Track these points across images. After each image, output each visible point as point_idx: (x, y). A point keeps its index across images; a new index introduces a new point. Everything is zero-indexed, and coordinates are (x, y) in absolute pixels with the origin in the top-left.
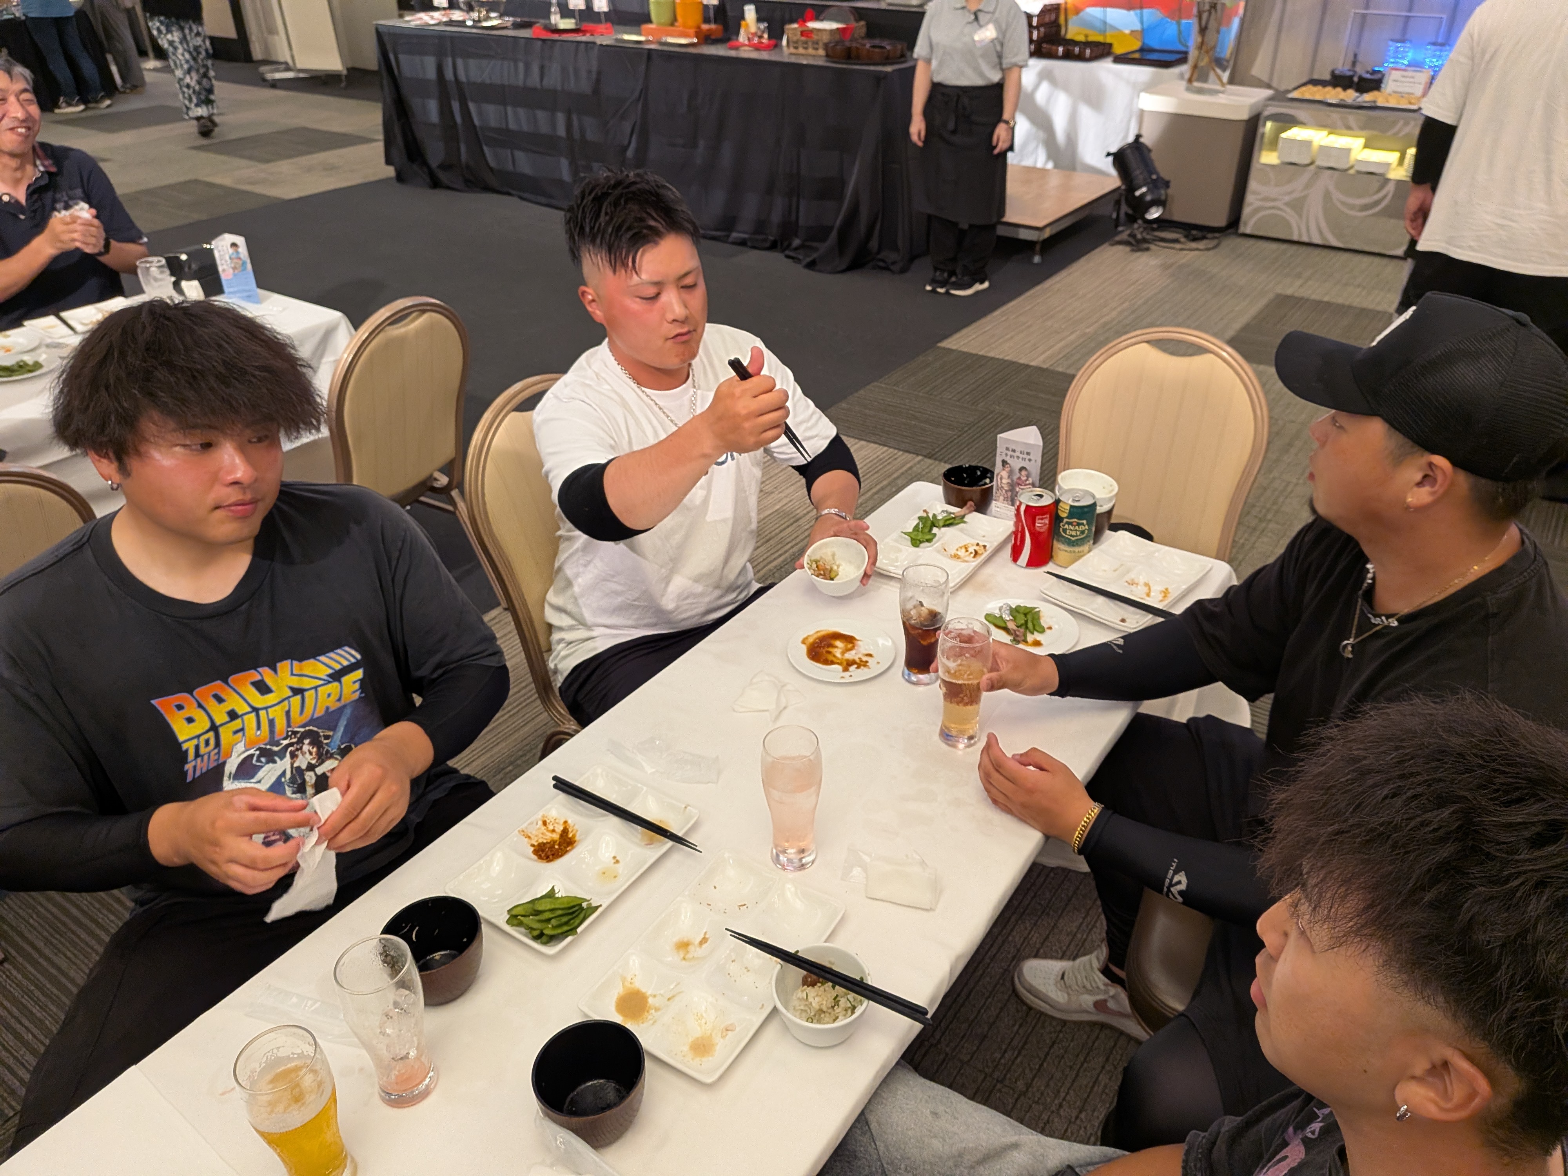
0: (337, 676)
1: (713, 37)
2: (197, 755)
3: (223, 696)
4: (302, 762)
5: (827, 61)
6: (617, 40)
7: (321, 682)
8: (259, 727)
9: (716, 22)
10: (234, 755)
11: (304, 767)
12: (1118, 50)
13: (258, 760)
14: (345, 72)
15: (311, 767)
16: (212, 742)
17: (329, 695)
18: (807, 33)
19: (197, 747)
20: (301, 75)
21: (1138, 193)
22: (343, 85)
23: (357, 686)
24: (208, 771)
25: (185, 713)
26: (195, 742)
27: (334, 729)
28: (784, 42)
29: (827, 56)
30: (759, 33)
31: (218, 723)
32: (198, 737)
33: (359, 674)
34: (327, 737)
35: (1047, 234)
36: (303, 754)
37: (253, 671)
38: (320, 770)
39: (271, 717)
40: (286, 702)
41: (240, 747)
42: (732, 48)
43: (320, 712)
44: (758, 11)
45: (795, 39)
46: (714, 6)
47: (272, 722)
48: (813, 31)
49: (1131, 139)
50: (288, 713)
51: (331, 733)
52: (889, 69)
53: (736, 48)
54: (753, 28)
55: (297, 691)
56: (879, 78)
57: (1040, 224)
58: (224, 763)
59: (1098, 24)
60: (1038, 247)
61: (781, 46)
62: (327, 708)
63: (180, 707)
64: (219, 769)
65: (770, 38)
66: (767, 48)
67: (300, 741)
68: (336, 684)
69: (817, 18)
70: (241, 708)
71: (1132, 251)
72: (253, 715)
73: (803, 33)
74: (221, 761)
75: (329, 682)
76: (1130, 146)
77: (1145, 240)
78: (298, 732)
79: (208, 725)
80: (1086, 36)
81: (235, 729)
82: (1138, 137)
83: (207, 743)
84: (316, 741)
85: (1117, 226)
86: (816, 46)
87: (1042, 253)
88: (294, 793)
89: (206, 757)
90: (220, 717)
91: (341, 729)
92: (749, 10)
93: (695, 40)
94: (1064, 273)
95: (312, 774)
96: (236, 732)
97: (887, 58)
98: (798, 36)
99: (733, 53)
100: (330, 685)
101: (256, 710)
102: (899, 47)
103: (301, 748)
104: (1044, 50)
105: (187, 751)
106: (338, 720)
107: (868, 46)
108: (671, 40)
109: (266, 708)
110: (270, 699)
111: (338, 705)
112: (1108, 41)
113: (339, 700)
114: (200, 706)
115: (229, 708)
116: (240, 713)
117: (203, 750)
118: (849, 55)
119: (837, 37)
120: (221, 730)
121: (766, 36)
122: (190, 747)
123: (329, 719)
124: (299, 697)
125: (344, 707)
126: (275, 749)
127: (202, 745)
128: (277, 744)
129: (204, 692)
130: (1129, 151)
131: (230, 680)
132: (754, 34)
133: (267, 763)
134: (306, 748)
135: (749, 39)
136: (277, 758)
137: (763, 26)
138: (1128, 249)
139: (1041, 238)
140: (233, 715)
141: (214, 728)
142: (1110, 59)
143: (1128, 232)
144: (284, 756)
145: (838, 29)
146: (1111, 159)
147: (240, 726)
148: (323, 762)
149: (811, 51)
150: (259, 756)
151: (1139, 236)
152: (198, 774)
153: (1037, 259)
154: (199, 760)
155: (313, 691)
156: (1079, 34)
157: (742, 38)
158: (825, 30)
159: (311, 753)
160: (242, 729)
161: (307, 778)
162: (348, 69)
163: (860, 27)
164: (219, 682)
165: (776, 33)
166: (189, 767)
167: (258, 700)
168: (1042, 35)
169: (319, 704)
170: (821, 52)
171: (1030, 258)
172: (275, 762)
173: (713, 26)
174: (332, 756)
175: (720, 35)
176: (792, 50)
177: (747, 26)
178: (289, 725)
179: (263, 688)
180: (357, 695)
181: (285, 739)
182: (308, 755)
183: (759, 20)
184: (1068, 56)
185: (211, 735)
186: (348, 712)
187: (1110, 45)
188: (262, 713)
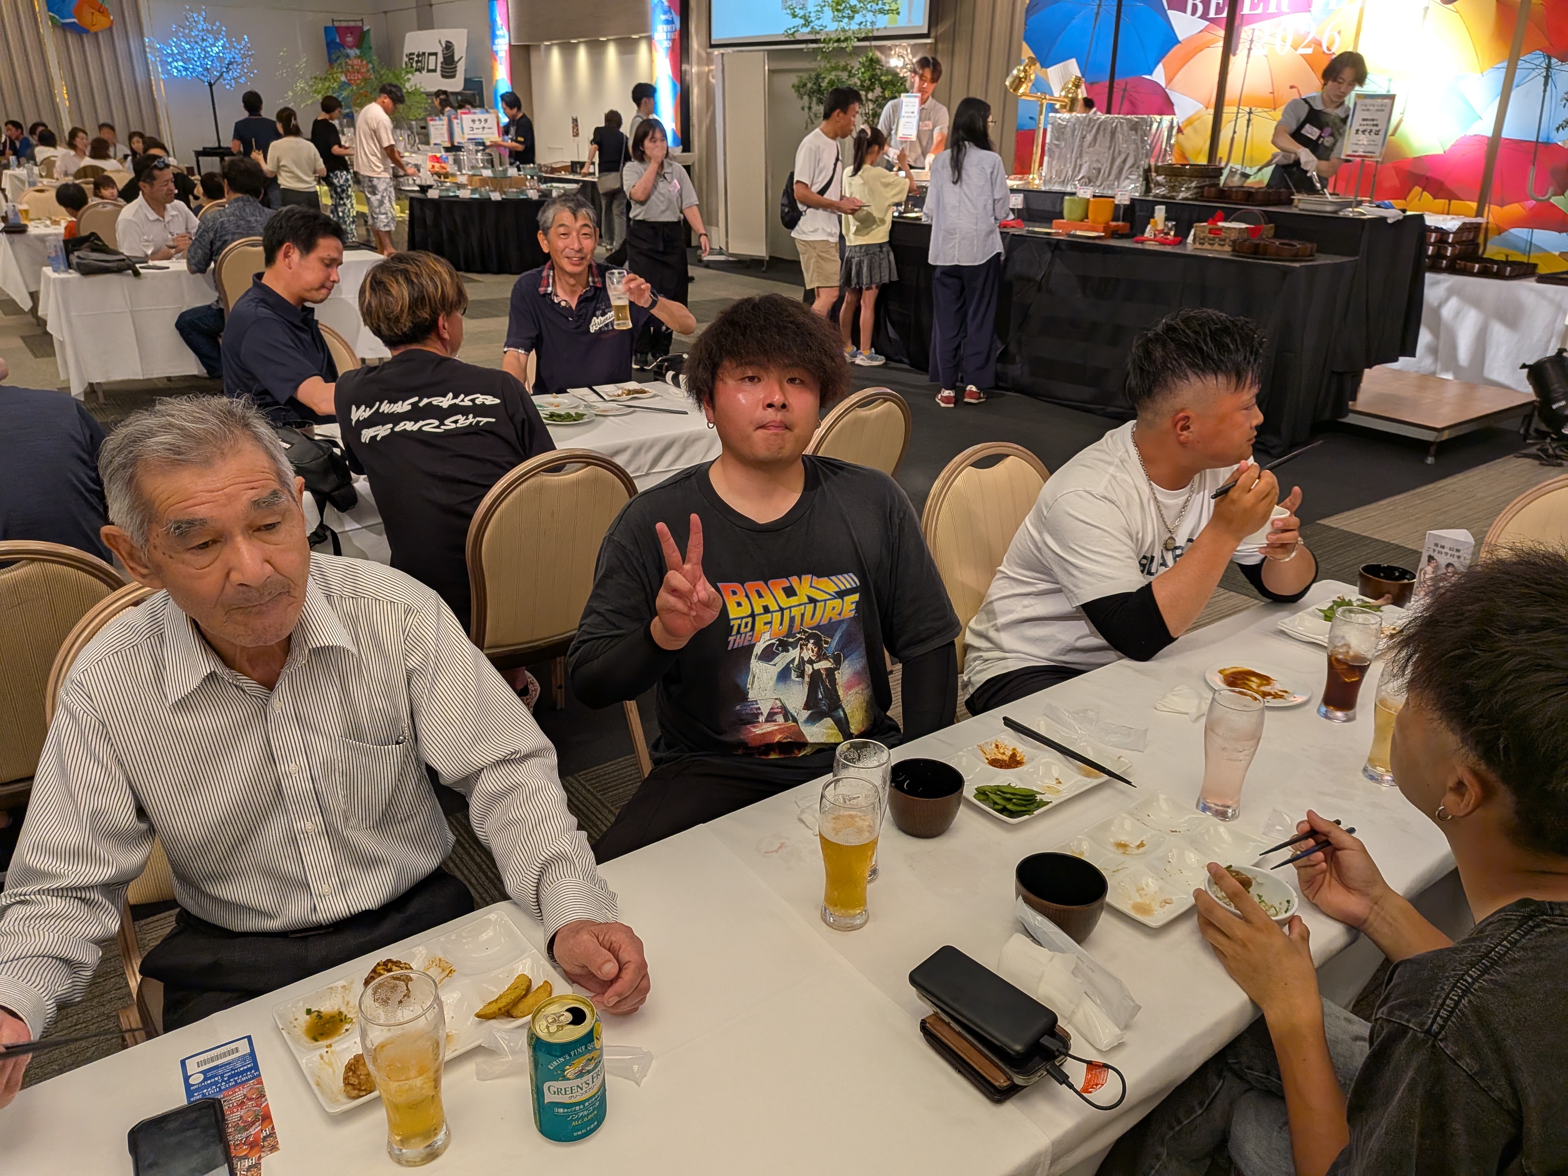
0: (841, 594)
1: (1120, 232)
2: (738, 632)
3: (763, 594)
4: (807, 654)
5: (1233, 255)
6: (1028, 231)
7: (830, 597)
8: (781, 624)
9: (1123, 221)
10: (762, 641)
11: (806, 659)
12: (1542, 270)
13: (777, 649)
14: (767, 259)
15: (811, 662)
16: (750, 625)
17: (834, 608)
18: (1216, 231)
19: (740, 626)
20: (731, 259)
21: (1555, 407)
22: (764, 269)
23: (854, 606)
24: (743, 647)
25: (736, 598)
26: (739, 621)
27: (832, 637)
28: (1190, 239)
29: (1234, 250)
30: (1166, 231)
31: (756, 613)
32: (742, 618)
33: (856, 597)
34: (827, 642)
35: (1446, 436)
36: (808, 650)
37: (785, 579)
38: (817, 666)
39: (793, 614)
40: (803, 607)
41: (767, 636)
42: (1137, 242)
43: (825, 621)
44: (1167, 211)
45: (1202, 235)
46: (1125, 205)
47: (792, 619)
48: (1221, 229)
49: (1552, 352)
50: (803, 615)
51: (829, 640)
52: (1297, 265)
53: (1142, 242)
54: (1160, 227)
55: (812, 600)
56: (1286, 273)
57: (1439, 426)
58: (754, 645)
59: (1522, 245)
60: (1433, 449)
61: (1185, 244)
62: (831, 619)
63: (734, 593)
64: (751, 647)
65: (1175, 235)
66: (1173, 243)
67: (807, 639)
68: (840, 600)
69: (1225, 220)
70: (773, 607)
71: (1542, 464)
72: (779, 613)
73: (1210, 232)
74: (752, 642)
75: (836, 598)
76: (1550, 359)
77: (1558, 457)
78: (807, 632)
79: (749, 612)
80: (1507, 256)
81: (766, 621)
82: (1561, 351)
83: (747, 624)
84: (818, 644)
85: (1525, 439)
86: (1222, 243)
87: (1436, 456)
88: (798, 677)
89: (743, 635)
90: (758, 610)
91: (837, 638)
92: (1161, 209)
93: (1103, 234)
94: (1460, 477)
95: (810, 667)
96: (766, 624)
97: (1296, 255)
98: (1206, 234)
99: (1139, 246)
100: (835, 601)
101: (782, 609)
102: (1309, 245)
103: (807, 645)
104: (1457, 266)
105: (733, 626)
106: (836, 631)
107: (1277, 243)
108: (1078, 233)
109: (790, 608)
110: (794, 601)
111: (838, 618)
112: (1532, 261)
113: (840, 614)
114: (747, 596)
115: (764, 604)
116: (771, 610)
117: (742, 630)
118: (1257, 251)
119: (1245, 236)
120: (757, 618)
121: (1172, 233)
122: (735, 623)
123: (829, 628)
124: (812, 605)
125: (842, 621)
126: (791, 640)
127: (743, 626)
128: (794, 636)
129: (751, 586)
130: (1548, 365)
131: (769, 583)
132: (1161, 231)
133: (782, 652)
134: (810, 646)
135: (1155, 235)
136: (790, 648)
137: (1170, 224)
138: (1537, 462)
139: (1438, 440)
140: (766, 610)
141: (753, 615)
142: (1533, 279)
143: (1538, 446)
144: (797, 647)
145: (1247, 228)
146: (1526, 371)
147: (770, 620)
148: (820, 661)
149: (1216, 247)
150: (778, 646)
151: (1551, 451)
152: (735, 646)
153: (1430, 460)
154: (739, 636)
155: (823, 603)
156: (1499, 253)
157: (1149, 232)
158: (1235, 229)
159: (813, 651)
160: (770, 623)
161: (806, 669)
162: (771, 257)
163: (1269, 229)
164: (762, 582)
165: (1182, 233)
166: (731, 639)
167: (784, 601)
168: (1457, 252)
169: (825, 614)
170: (1227, 248)
171: (1423, 460)
172: (788, 651)
173: (1121, 223)
174: (827, 659)
175: (1127, 231)
176: (1198, 246)
177: (1156, 223)
178: (802, 625)
179: (790, 592)
180: (852, 614)
181: (799, 633)
182: (810, 652)
183: (1167, 219)
184: (1485, 273)
185: (750, 620)
186: (844, 626)
187: (1535, 266)
188: (786, 612)
